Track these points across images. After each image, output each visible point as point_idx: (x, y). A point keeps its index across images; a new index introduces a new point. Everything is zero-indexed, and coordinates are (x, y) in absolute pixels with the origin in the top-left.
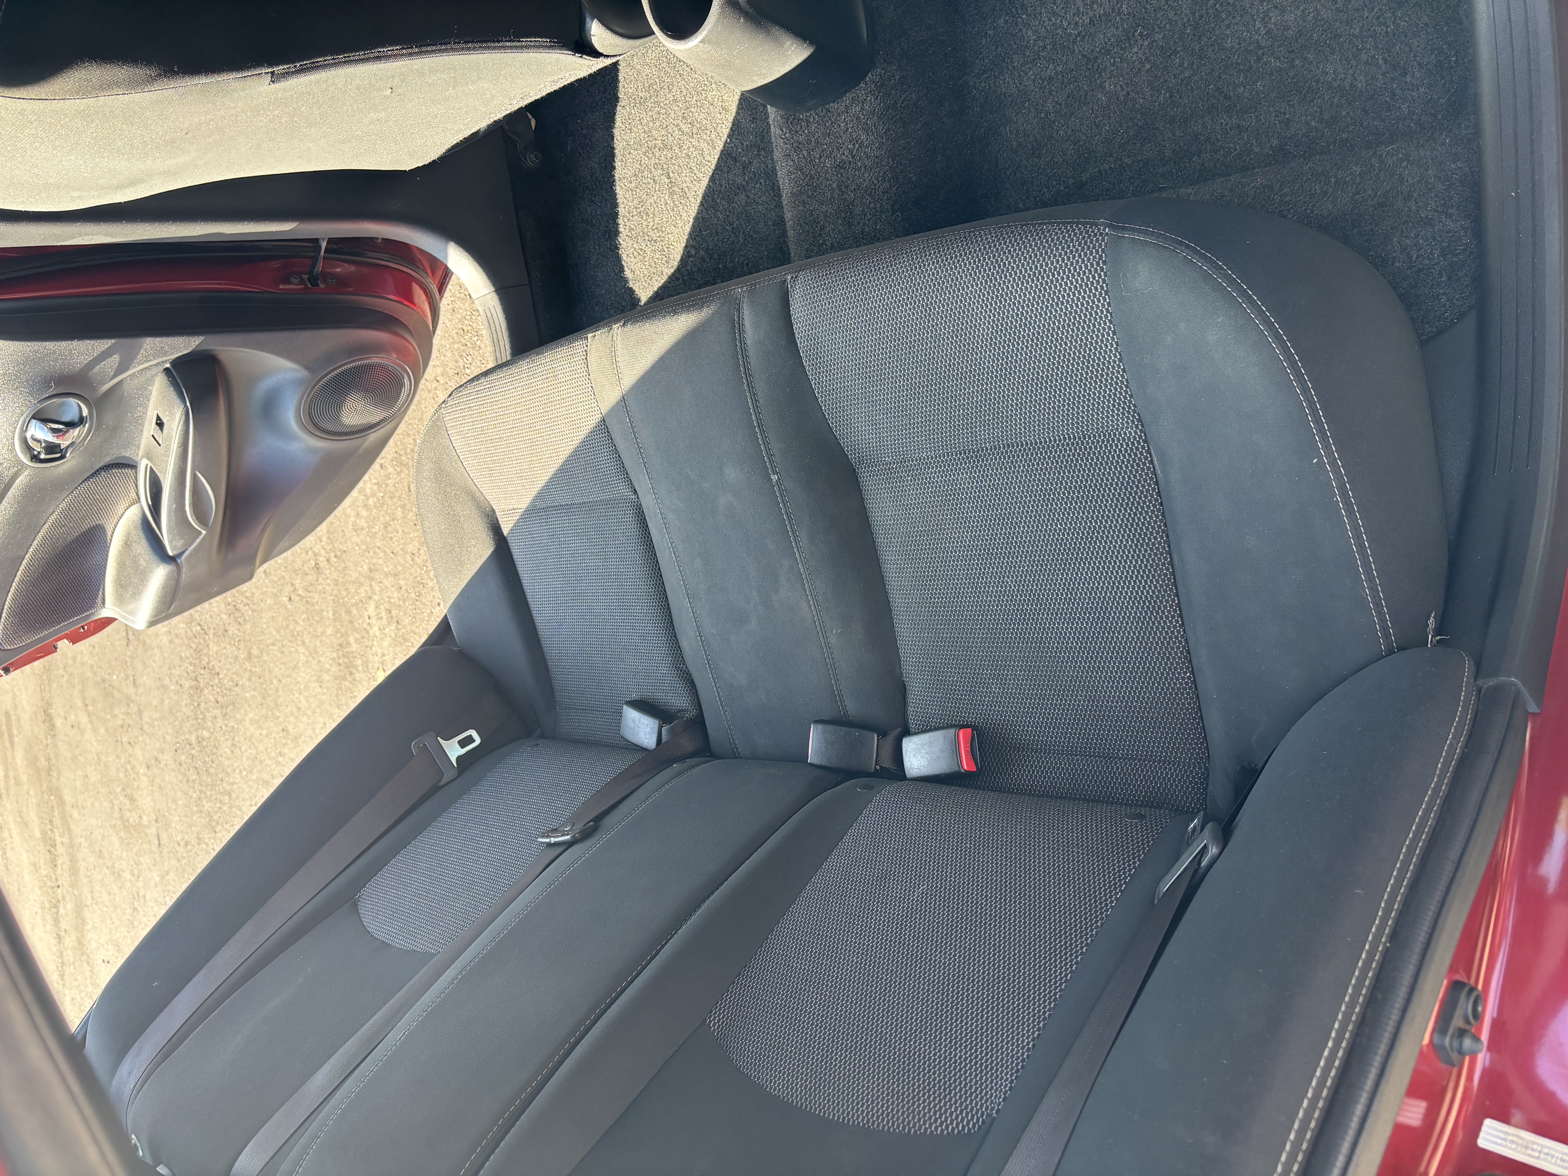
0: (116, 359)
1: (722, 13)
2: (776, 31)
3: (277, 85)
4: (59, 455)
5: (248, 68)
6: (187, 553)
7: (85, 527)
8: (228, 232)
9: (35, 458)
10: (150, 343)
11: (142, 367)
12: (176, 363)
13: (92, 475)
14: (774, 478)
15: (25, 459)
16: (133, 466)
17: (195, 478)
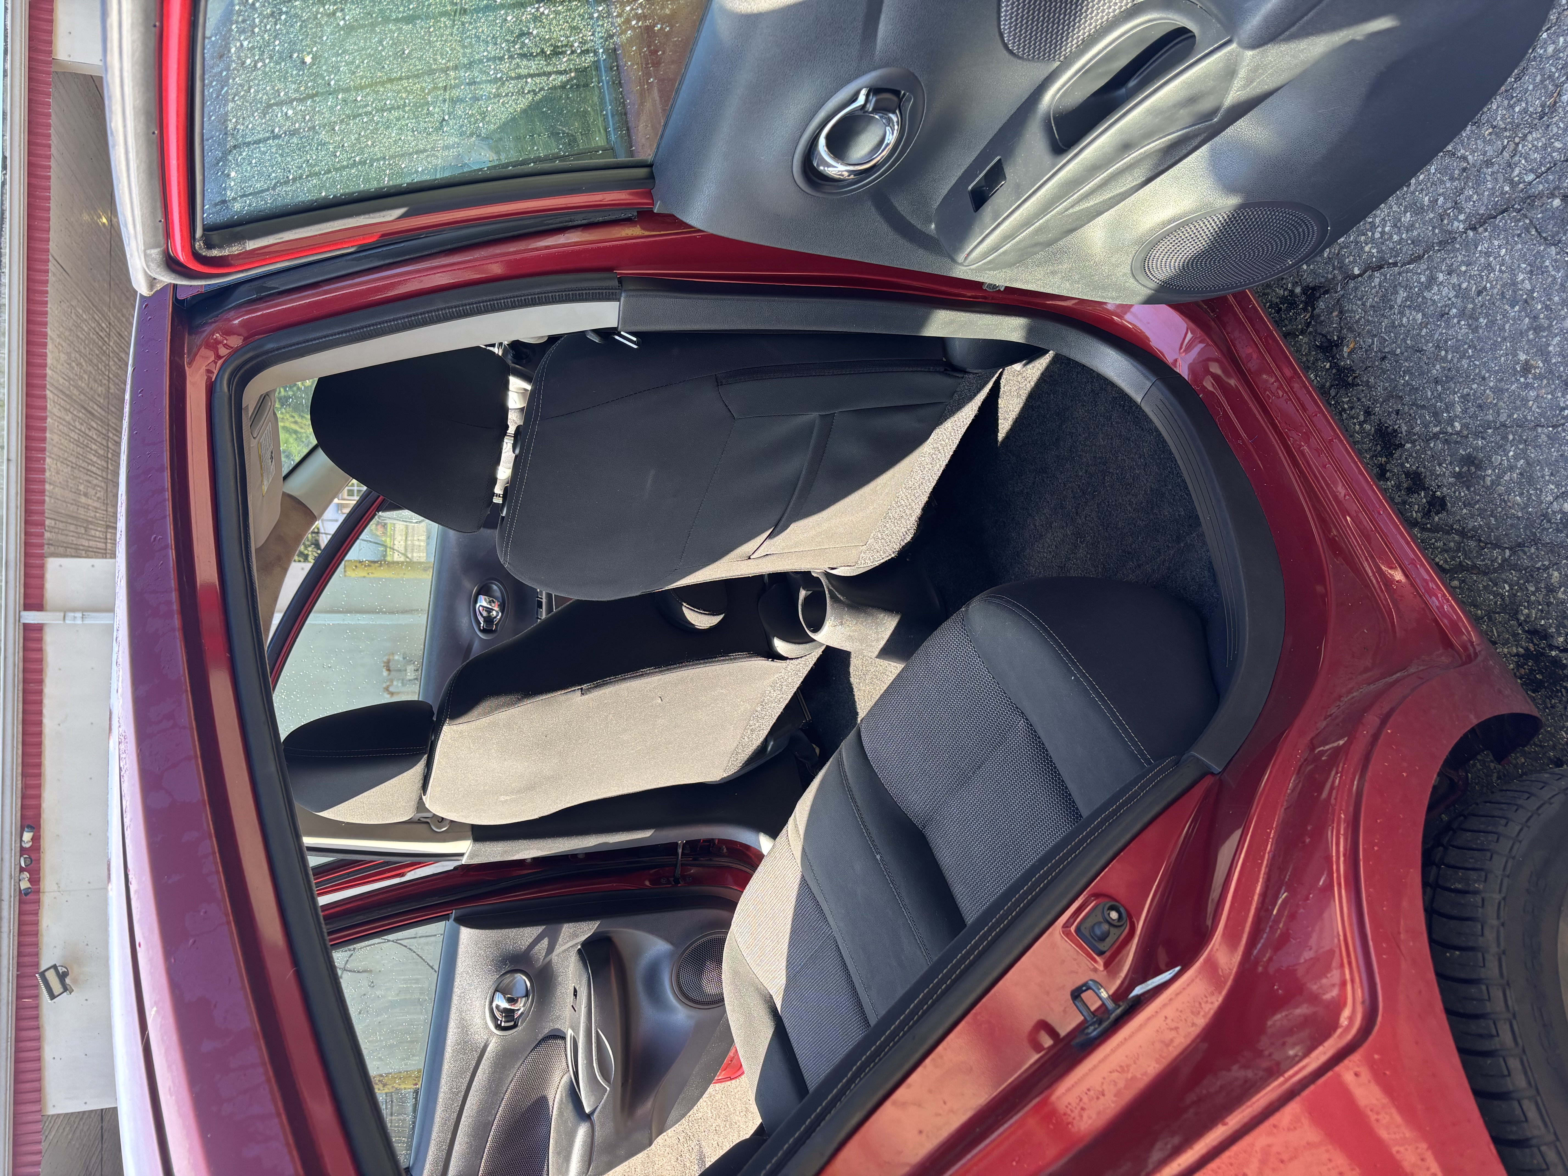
0: (545, 942)
1: (833, 607)
2: (874, 611)
3: (586, 697)
4: (512, 1023)
5: (567, 688)
6: (598, 1110)
7: (534, 1097)
8: (611, 841)
9: (498, 1027)
10: (567, 929)
11: (563, 948)
12: (585, 944)
13: (537, 1045)
14: (878, 857)
15: (491, 1026)
16: (564, 1038)
17: (597, 1033)
